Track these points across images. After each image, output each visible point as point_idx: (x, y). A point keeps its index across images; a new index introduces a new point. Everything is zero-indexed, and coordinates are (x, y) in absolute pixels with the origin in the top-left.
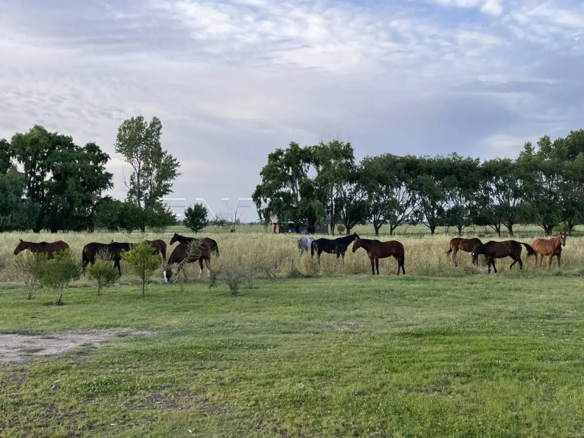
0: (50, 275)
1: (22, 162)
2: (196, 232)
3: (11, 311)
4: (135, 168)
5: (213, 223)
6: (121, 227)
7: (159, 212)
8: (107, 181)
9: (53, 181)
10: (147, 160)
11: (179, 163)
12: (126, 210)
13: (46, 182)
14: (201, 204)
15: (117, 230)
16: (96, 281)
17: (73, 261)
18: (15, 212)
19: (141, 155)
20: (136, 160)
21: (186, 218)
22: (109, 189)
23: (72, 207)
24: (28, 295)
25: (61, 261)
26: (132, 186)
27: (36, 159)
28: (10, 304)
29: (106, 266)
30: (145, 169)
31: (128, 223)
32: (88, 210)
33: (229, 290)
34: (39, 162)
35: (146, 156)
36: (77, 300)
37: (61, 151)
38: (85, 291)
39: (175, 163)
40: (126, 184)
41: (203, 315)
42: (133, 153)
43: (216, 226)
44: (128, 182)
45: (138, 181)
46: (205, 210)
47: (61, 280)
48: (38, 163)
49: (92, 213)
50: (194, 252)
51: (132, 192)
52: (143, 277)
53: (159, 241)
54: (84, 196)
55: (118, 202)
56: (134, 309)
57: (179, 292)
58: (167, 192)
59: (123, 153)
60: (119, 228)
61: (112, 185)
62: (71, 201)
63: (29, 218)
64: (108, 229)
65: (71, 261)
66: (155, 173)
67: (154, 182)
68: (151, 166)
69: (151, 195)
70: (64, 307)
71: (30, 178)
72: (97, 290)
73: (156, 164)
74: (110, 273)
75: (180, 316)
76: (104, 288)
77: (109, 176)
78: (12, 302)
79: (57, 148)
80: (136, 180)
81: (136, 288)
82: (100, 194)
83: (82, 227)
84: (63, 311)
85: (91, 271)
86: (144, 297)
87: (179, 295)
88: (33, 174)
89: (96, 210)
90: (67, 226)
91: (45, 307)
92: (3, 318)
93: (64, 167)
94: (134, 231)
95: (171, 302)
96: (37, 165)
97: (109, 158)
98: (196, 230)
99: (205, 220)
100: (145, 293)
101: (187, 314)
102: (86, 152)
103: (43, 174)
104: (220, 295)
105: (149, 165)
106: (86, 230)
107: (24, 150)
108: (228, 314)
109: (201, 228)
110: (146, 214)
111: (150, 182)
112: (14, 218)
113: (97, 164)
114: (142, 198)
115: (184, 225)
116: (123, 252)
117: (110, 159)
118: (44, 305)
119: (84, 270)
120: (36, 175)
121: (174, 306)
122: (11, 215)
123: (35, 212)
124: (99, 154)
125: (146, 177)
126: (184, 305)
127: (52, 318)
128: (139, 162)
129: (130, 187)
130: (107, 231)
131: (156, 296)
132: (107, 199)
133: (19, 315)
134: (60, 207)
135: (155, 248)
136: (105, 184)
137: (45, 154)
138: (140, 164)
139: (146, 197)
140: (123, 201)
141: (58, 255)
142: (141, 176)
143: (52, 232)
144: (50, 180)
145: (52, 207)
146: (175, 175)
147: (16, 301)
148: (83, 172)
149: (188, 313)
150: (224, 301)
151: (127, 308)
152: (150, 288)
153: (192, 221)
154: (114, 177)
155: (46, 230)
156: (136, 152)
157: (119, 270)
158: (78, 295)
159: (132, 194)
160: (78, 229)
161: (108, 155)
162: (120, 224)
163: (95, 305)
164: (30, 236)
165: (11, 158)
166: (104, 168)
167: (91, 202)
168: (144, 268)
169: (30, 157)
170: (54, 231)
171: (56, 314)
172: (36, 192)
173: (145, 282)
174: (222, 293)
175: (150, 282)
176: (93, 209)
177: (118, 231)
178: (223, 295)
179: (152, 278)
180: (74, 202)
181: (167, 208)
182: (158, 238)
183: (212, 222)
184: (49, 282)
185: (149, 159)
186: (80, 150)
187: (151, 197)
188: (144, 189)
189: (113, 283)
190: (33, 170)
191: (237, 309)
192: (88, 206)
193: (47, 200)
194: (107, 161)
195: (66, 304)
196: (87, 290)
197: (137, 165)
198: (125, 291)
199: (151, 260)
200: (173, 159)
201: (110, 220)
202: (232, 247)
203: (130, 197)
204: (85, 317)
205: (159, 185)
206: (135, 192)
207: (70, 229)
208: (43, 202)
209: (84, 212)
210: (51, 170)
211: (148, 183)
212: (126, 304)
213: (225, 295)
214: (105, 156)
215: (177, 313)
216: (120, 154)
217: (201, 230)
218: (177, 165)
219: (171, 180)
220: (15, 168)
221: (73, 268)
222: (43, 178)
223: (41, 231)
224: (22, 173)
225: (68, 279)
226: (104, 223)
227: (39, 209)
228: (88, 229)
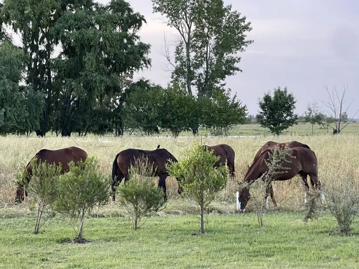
0: (66, 197)
1: (18, 30)
2: (278, 134)
3: (13, 250)
4: (183, 35)
5: (304, 120)
6: (163, 127)
7: (220, 103)
8: (141, 56)
9: (63, 59)
10: (200, 22)
11: (249, 24)
12: (170, 99)
13: (53, 59)
14: (286, 89)
15: (157, 131)
16: (131, 206)
17: (98, 176)
18: (10, 106)
19: (191, 15)
20: (185, 22)
21: (262, 111)
22: (145, 68)
23: (91, 98)
24: (34, 227)
25: (80, 176)
26: (179, 63)
27: (38, 25)
28: (10, 239)
29: (145, 184)
30: (198, 36)
31: (174, 120)
32: (114, 101)
33: (336, 224)
34: (44, 30)
35: (199, 16)
36: (104, 235)
37: (74, 12)
38: (115, 222)
39: (243, 24)
40: (169, 60)
41: (297, 263)
42: (180, 12)
43: (309, 124)
44: (173, 56)
45: (188, 56)
46: (290, 98)
47: (81, 205)
48: (43, 32)
49: (120, 106)
50: (279, 163)
51: (178, 72)
52: (201, 203)
53: (222, 146)
54: (108, 80)
55: (158, 88)
56: (189, 250)
57: (256, 226)
58: (231, 71)
59: (165, 12)
60: (159, 128)
61: (148, 62)
62: (89, 87)
63: (30, 114)
64: (144, 131)
65: (96, 175)
66: (212, 41)
67: (212, 55)
68: (206, 30)
69: (207, 76)
70: (87, 245)
71: (31, 54)
72: (133, 222)
73: (214, 28)
74: (151, 196)
75: (261, 263)
76: (143, 218)
77: (144, 48)
78: (13, 238)
79: (68, 8)
80: (184, 53)
81: (189, 218)
82: (132, 77)
83: (106, 127)
84: (85, 252)
85: (124, 191)
86: (203, 232)
87: (257, 231)
88: (34, 48)
89: (126, 102)
90: (84, 126)
91: (59, 246)
92: (3, 261)
93: (80, 36)
94: (182, 132)
95: (244, 241)
96: (41, 35)
97: (144, 20)
98: (277, 131)
99: (290, 114)
100: (204, 227)
101: (270, 261)
102: (110, 12)
103: (49, 48)
104: (322, 232)
105: (203, 30)
106: (112, 131)
107: (22, 12)
108: (337, 263)
109: (286, 128)
110: (201, 106)
111: (205, 56)
112: (9, 114)
113: (127, 31)
114: (193, 81)
115: (258, 122)
116: (169, 164)
117: (145, 22)
118: (58, 241)
119: (114, 190)
120: (40, 49)
121: (251, 249)
122: (3, 110)
123: (38, 105)
124: (129, 15)
125: (200, 48)
126: (266, 246)
127: (71, 261)
128: (188, 25)
129: (175, 65)
130: (144, 133)
131: (220, 231)
132: (142, 84)
133: (24, 256)
134: (73, 98)
135: (219, 157)
136: (138, 60)
137: (52, 18)
138: (190, 28)
139: (199, 80)
140: (165, 86)
141: (77, 167)
142: (192, 47)
143: (63, 135)
144: (60, 57)
145: (63, 97)
146: (243, 44)
147: (18, 236)
148: (107, 42)
149: (273, 259)
150: (329, 242)
151: (178, 249)
152: (212, 219)
153: (271, 116)
154: (151, 49)
155: (54, 133)
156: (184, 9)
157: (165, 192)
158: (105, 228)
159: (178, 76)
160: (101, 130)
161: (143, 16)
162: (161, 122)
163: (132, 244)
164: (32, 141)
165: (3, 24)
166: (138, 37)
167: (117, 89)
168: (202, 188)
169: (31, 23)
170: (66, 133)
171: (77, 256)
172: (39, 75)
173: (204, 210)
174: (325, 229)
175: (210, 211)
176: (121, 100)
177: (158, 133)
178: (327, 232)
179: (214, 204)
180: (94, 88)
181: (231, 97)
182: (220, 143)
183: (301, 118)
184: (65, 208)
185: (204, 20)
186: (101, 9)
187: (207, 80)
188: (197, 66)
189: (157, 210)
190: (35, 43)
191: (351, 256)
192: (114, 95)
193: (55, 87)
194: (140, 25)
195: (88, 242)
196: (118, 220)
197: (185, 29)
198: (175, 223)
199: (213, 174)
200: (239, 18)
201: (147, 117)
202: (337, 156)
203: (176, 80)
204: (118, 261)
205: (219, 61)
206: (183, 73)
207: (88, 130)
208: (50, 91)
209: (108, 104)
210: (60, 42)
211: (202, 58)
212: (176, 243)
213: (330, 233)
214: (138, 18)
215: (255, 259)
216: (159, 13)
217: (285, 130)
218: (246, 28)
219: (238, 51)
220: (8, 40)
221: (99, 187)
222: (49, 54)
223: (48, 134)
224: (20, 48)
225: (91, 203)
226: (139, 121)
227: (43, 101)
228: (114, 130)
